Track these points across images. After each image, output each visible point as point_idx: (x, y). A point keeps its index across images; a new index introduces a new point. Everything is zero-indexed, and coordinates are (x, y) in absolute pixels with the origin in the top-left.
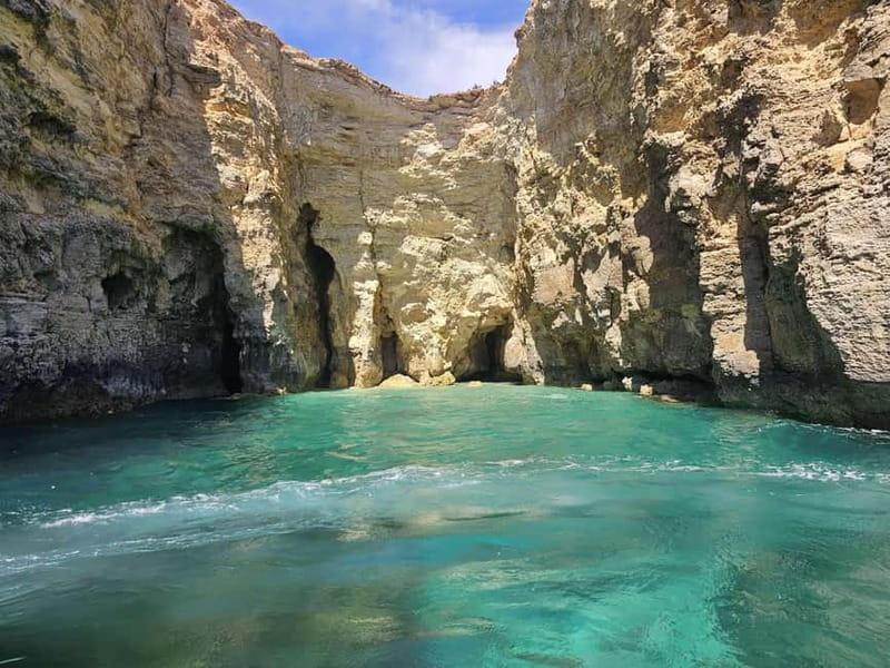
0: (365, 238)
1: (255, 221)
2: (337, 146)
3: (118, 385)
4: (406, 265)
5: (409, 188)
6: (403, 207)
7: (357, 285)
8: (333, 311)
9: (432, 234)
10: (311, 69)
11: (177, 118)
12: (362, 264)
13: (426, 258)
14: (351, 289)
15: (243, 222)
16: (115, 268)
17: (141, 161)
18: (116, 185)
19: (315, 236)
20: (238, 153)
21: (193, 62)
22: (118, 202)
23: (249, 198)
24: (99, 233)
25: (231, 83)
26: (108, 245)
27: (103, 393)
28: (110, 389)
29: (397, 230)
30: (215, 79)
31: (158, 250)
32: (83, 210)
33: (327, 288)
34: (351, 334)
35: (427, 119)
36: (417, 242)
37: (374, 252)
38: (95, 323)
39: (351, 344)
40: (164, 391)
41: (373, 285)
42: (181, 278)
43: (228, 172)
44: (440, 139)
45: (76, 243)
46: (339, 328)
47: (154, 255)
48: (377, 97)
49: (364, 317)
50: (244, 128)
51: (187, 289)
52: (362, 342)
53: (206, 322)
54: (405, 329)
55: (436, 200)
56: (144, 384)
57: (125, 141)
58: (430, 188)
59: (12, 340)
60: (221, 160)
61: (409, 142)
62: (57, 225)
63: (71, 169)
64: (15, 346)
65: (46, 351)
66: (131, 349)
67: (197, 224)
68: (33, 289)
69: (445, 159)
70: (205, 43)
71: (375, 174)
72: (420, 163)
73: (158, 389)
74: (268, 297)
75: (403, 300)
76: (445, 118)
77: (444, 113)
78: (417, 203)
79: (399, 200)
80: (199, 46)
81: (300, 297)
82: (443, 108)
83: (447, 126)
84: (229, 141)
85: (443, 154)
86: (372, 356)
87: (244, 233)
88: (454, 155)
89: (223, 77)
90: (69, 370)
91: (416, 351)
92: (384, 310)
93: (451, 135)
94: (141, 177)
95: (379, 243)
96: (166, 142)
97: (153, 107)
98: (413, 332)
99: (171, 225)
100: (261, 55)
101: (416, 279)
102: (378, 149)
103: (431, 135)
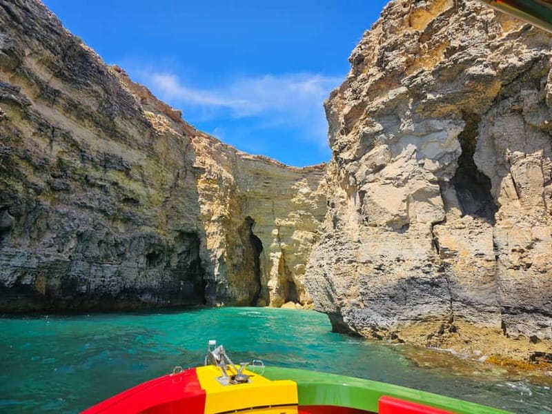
0: (275, 232)
1: (215, 228)
2: (262, 191)
3: (146, 297)
4: (295, 245)
5: (296, 208)
6: (293, 217)
7: (272, 254)
8: (261, 267)
9: (308, 229)
10: (250, 160)
11: (186, 188)
12: (274, 244)
13: (305, 241)
14: (269, 256)
15: (210, 229)
16: (151, 250)
17: (168, 207)
18: (154, 219)
19: (253, 231)
20: (211, 200)
21: (195, 166)
22: (154, 225)
23: (213, 218)
24: (144, 238)
25: (210, 172)
26: (148, 242)
27: (139, 300)
28: (142, 299)
29: (291, 228)
30: (203, 171)
31: (172, 242)
32: (139, 229)
33: (259, 256)
34: (269, 279)
35: (304, 176)
36: (300, 234)
37: (280, 239)
38: (139, 272)
39: (269, 285)
40: (169, 302)
41: (279, 254)
42: (184, 252)
43: (204, 209)
44: (309, 186)
45: (135, 242)
46: (263, 276)
47: (170, 244)
48: (279, 168)
49: (274, 271)
50: (213, 189)
51: (186, 258)
52: (273, 283)
53: (195, 271)
54: (296, 277)
55: (309, 214)
56: (158, 297)
57: (164, 200)
58: (305, 208)
59: (103, 279)
60: (203, 203)
61: (295, 187)
62: (128, 236)
63: (137, 215)
64: (104, 281)
65: (114, 283)
66: (155, 283)
67: (190, 230)
68: (116, 260)
69: (311, 195)
70: (200, 158)
71: (279, 202)
72: (300, 197)
73: (166, 300)
74: (217, 261)
75: (295, 263)
76: (311, 176)
77: (311, 174)
78: (300, 215)
79: (291, 214)
80: (198, 159)
81: (238, 261)
82: (310, 172)
83: (312, 180)
84: (207, 195)
85: (310, 193)
86: (278, 291)
87: (209, 234)
88: (316, 193)
89: (206, 170)
90: (124, 291)
91: (302, 290)
92: (286, 267)
93: (314, 184)
94: (168, 213)
95: (282, 234)
96: (180, 199)
97: (176, 185)
98: (300, 280)
99: (179, 231)
100: (228, 157)
101: (300, 252)
102: (281, 191)
103: (305, 184)
